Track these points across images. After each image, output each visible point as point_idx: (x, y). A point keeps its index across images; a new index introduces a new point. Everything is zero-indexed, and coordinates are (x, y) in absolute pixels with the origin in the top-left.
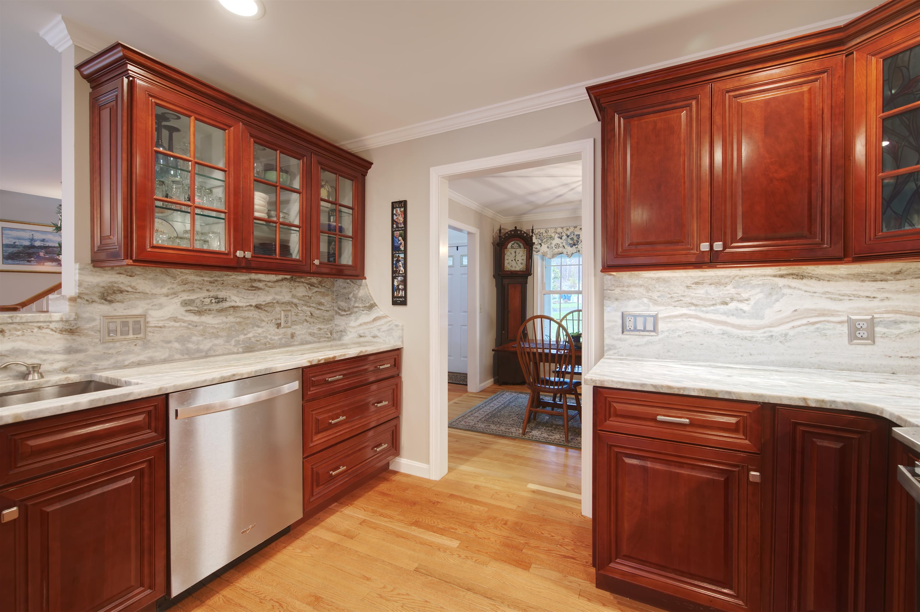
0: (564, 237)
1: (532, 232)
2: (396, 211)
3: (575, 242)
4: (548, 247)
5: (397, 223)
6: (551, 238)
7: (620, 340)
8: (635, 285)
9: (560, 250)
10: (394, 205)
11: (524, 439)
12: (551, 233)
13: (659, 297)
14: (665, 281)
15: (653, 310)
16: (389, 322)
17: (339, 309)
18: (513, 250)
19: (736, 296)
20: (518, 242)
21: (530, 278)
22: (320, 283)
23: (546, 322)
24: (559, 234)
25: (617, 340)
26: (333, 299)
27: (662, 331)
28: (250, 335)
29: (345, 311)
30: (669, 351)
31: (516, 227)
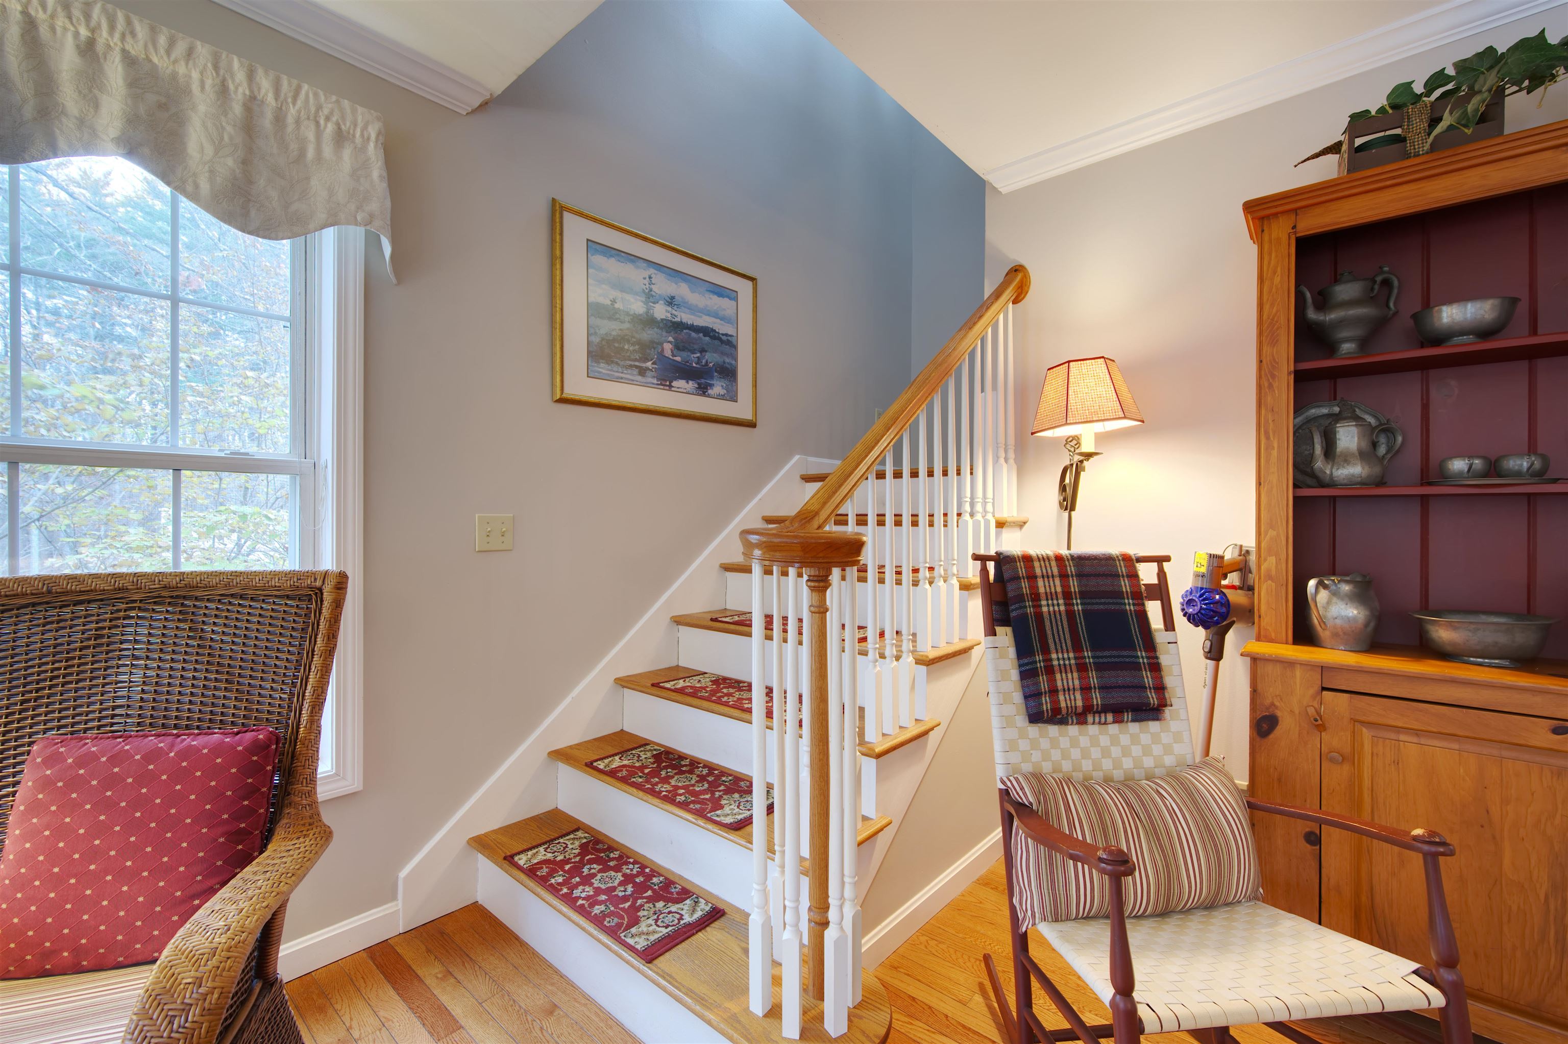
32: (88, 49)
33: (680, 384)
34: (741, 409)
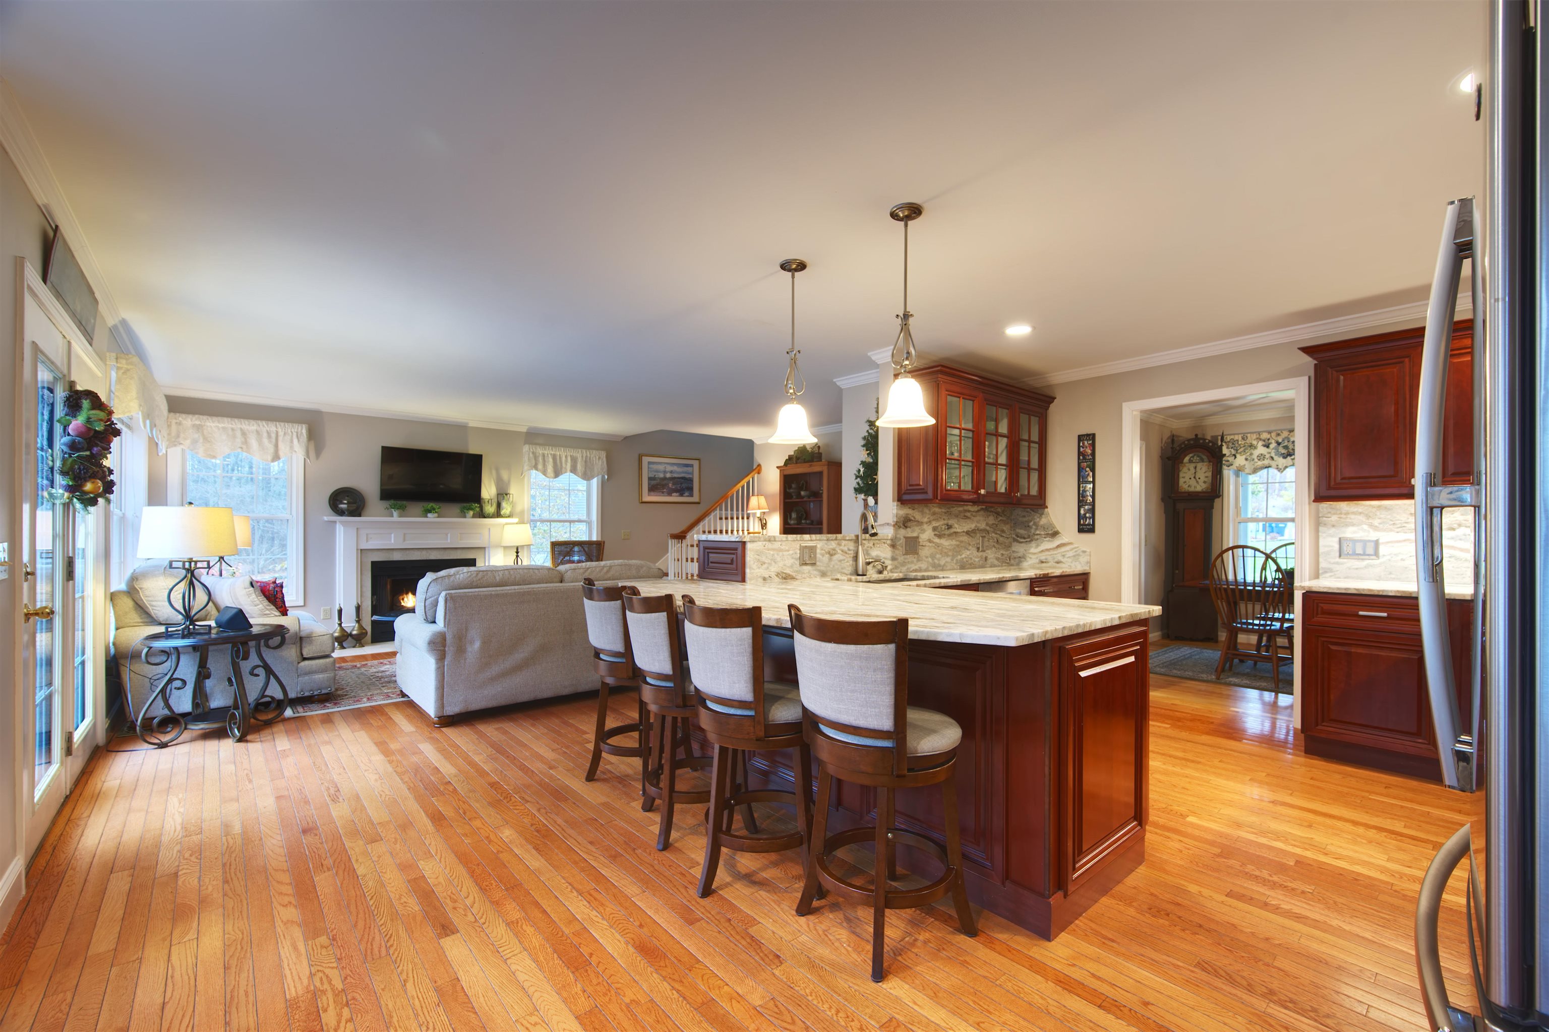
0: (1273, 445)
1: (1222, 440)
2: (1083, 444)
3: (1289, 454)
4: (1246, 459)
5: (1084, 456)
6: (1252, 446)
7: (1337, 563)
8: (1353, 513)
9: (1266, 462)
10: (1081, 438)
11: (1221, 683)
12: (1252, 439)
13: (1380, 524)
14: (1386, 508)
15: (1373, 535)
16: (1076, 548)
17: (1018, 536)
18: (1192, 466)
19: (1464, 522)
20: (1200, 454)
21: (1217, 501)
22: (1003, 511)
23: (1250, 552)
24: (1264, 441)
25: (1334, 563)
26: (1011, 527)
27: (1384, 555)
28: (963, 556)
29: (1024, 538)
30: (1391, 573)
31: (1196, 435)
32: (566, 457)
33: (674, 494)
34: (695, 499)
